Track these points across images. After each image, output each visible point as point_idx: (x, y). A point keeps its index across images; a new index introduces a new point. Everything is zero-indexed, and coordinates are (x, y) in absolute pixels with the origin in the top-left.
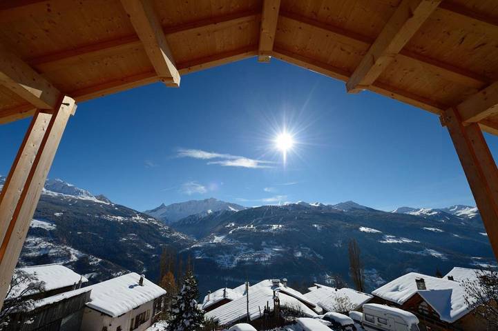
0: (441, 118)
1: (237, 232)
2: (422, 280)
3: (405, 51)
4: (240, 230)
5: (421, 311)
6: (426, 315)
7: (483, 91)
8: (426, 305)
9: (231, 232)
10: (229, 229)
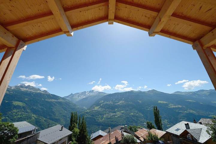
0: (193, 46)
1: (104, 105)
2: (188, 124)
3: (174, 15)
4: (106, 104)
5: (188, 138)
6: (190, 140)
7: (212, 31)
8: (190, 135)
9: (101, 105)
10: (101, 103)
